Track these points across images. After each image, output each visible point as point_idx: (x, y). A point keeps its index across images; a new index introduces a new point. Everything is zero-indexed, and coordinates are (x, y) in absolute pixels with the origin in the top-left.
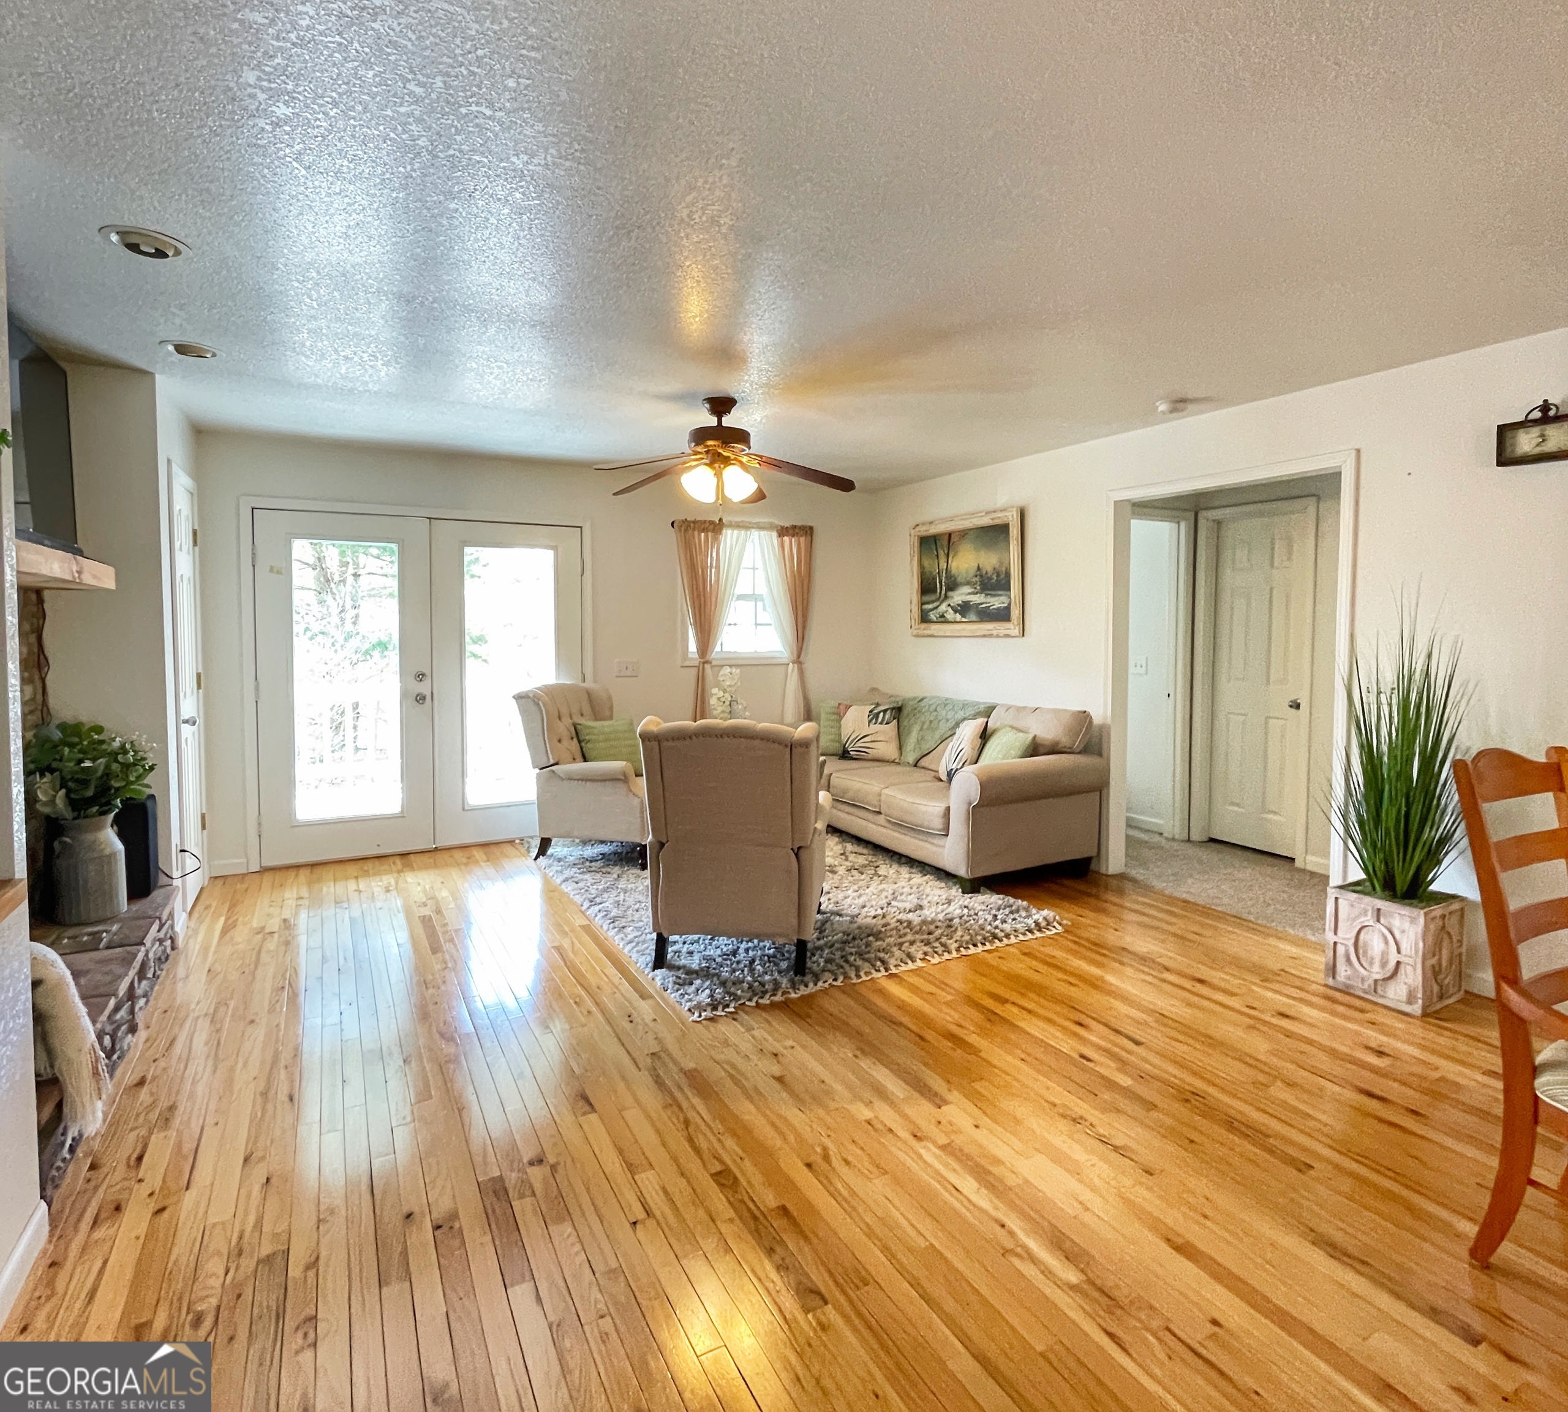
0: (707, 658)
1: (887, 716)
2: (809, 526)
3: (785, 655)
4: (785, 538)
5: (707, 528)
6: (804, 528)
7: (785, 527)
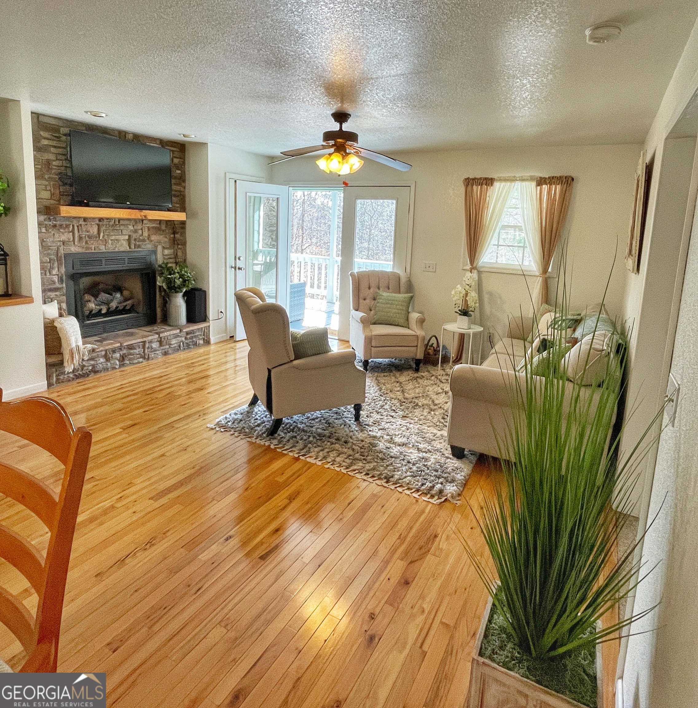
0: (474, 265)
1: (563, 325)
2: (570, 176)
3: (535, 269)
4: (544, 186)
5: (482, 183)
6: (566, 177)
7: (544, 178)
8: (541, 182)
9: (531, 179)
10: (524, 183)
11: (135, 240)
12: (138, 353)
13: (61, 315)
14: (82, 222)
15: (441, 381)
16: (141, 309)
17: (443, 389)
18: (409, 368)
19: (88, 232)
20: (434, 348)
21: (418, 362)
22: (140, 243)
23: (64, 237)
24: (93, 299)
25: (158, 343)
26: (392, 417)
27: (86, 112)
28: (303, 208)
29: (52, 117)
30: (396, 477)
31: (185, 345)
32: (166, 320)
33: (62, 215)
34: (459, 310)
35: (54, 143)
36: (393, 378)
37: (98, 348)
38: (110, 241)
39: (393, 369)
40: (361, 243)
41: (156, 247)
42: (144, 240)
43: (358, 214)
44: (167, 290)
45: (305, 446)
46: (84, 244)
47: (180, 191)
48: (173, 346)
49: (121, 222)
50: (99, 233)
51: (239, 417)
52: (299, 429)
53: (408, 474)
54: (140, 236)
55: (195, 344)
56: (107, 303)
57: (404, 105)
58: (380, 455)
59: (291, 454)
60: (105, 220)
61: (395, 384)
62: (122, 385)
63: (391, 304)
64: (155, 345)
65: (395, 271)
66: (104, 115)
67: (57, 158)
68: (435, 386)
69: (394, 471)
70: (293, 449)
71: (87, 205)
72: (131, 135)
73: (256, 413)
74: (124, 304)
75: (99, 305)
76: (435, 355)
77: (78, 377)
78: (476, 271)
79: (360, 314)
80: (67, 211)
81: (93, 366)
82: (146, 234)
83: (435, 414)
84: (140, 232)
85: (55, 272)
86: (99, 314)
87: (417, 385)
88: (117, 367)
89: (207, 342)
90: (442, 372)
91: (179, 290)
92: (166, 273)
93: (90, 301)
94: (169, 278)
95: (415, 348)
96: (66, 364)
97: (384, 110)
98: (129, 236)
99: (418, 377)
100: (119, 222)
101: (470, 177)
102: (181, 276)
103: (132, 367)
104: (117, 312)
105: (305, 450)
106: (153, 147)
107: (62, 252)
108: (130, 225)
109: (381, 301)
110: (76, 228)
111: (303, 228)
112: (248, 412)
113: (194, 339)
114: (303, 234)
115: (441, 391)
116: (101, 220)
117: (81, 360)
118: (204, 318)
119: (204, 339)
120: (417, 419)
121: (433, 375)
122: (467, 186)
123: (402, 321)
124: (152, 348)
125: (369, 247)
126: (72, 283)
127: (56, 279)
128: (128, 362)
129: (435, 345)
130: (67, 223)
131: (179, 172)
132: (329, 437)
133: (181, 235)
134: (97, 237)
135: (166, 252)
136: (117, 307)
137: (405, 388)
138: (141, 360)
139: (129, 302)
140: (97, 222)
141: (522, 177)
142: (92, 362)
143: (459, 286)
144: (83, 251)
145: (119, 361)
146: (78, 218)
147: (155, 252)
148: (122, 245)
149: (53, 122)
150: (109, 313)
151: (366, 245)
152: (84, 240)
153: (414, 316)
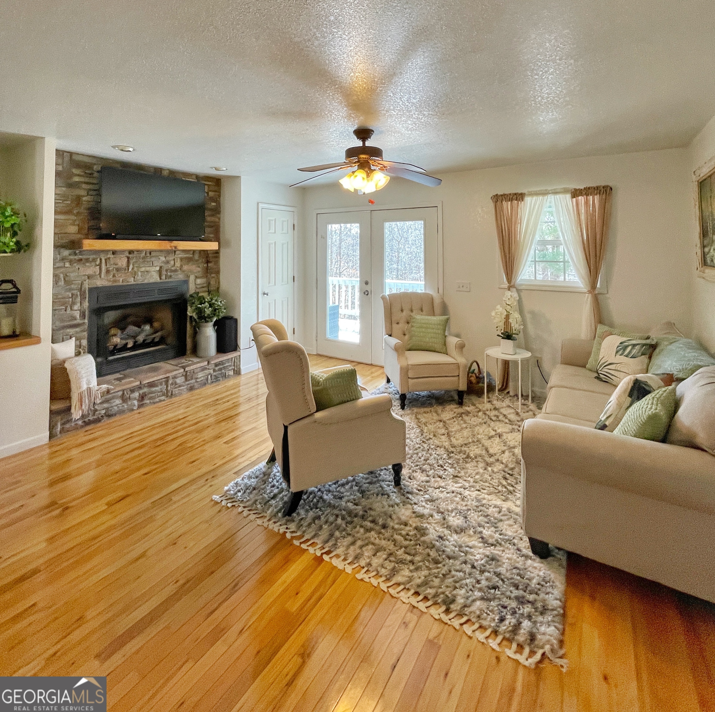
0: (512, 284)
1: (634, 351)
2: (607, 186)
3: (582, 286)
4: (580, 198)
5: (512, 198)
6: (603, 187)
7: (579, 189)
8: (575, 194)
9: (565, 191)
10: (558, 196)
11: (167, 271)
12: (160, 390)
13: (78, 354)
14: (110, 255)
15: (491, 419)
16: (171, 340)
17: (496, 431)
18: (451, 400)
19: (116, 265)
20: (476, 374)
21: (461, 394)
22: (172, 274)
23: (90, 271)
24: (119, 332)
25: (183, 378)
26: (440, 477)
27: (114, 147)
28: (340, 238)
29: (87, 156)
30: (460, 601)
31: (213, 377)
32: (195, 351)
33: (84, 249)
34: (502, 333)
35: (87, 180)
36: (435, 414)
37: (113, 389)
38: (140, 274)
39: (434, 401)
40: (392, 264)
41: (188, 277)
42: (176, 271)
43: (387, 240)
44: (197, 320)
45: (331, 535)
46: (111, 276)
47: (215, 222)
48: (200, 380)
49: (153, 254)
50: (128, 266)
51: (253, 482)
52: (324, 501)
53: (478, 594)
54: (172, 267)
55: (225, 376)
56: (134, 337)
57: (431, 112)
58: (433, 553)
59: (311, 550)
60: (135, 253)
61: (438, 424)
62: (132, 433)
63: (426, 328)
64: (180, 380)
65: (427, 292)
66: (131, 149)
67: (88, 194)
68: (485, 426)
69: (455, 588)
70: (315, 540)
71: (114, 238)
72: (168, 171)
73: (275, 475)
74: (154, 336)
75: (126, 339)
76: (478, 383)
77: (87, 424)
78: (514, 289)
79: (393, 341)
80: (90, 244)
81: (107, 409)
82: (178, 264)
83: (493, 471)
84: (172, 262)
85: (76, 307)
86: (124, 348)
87: (464, 426)
88: (135, 408)
89: (237, 372)
90: (488, 406)
91: (209, 320)
92: (197, 303)
93: (115, 335)
94: (200, 308)
95: (456, 378)
96: (73, 410)
97: (409, 122)
98: (161, 267)
99: (462, 413)
100: (150, 254)
101: (499, 194)
102: (211, 306)
103: (152, 407)
104: (144, 345)
105: (330, 544)
106: (191, 182)
107: (86, 286)
108: (162, 256)
109: (415, 324)
110: (103, 261)
111: (340, 254)
112: (264, 474)
113: (223, 371)
114: (340, 259)
115: (493, 433)
116: (131, 252)
117: (92, 404)
118: (235, 347)
119: (234, 370)
120: (472, 480)
121: (480, 411)
122: (496, 202)
123: (438, 347)
124: (176, 384)
125: (397, 268)
126: (94, 318)
127: (77, 314)
128: (148, 401)
129: (476, 371)
130: (94, 256)
131: (213, 204)
132: (363, 517)
133: (215, 264)
134: (125, 270)
135: (199, 281)
136: (144, 341)
137: (450, 429)
138: (163, 398)
139: (159, 334)
140: (128, 255)
141: (555, 189)
142: (105, 405)
143: (498, 307)
144: (110, 284)
145: (138, 401)
146: (106, 252)
147: (186, 282)
148: (152, 276)
149: (86, 160)
150: (136, 347)
151: (395, 266)
152: (112, 273)
153: (453, 341)
